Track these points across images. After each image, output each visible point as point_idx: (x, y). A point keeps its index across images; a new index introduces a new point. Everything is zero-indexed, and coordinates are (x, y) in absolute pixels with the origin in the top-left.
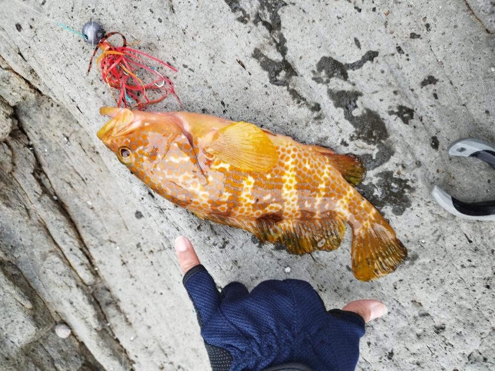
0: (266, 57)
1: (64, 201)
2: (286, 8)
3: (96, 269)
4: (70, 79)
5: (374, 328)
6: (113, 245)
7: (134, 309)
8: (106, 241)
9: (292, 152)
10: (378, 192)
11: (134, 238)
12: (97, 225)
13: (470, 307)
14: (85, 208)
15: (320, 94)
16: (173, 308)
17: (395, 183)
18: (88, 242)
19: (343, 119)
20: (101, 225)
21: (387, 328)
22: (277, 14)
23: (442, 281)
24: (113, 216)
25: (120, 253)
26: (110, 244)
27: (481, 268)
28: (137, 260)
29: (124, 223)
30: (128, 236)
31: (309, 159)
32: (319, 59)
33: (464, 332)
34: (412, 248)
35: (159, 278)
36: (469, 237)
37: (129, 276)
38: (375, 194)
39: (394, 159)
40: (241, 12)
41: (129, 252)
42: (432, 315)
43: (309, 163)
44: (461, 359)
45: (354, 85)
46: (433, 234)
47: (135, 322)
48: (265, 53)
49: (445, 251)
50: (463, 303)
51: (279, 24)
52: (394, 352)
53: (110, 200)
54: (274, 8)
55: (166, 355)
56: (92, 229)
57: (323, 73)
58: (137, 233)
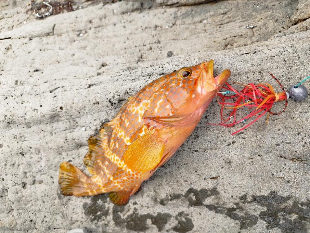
0: (210, 196)
1: (216, 4)
2: (238, 227)
3: (164, 7)
4: (273, 58)
5: (37, 155)
6: (171, 25)
7: (129, 20)
8: (176, 21)
9: (136, 176)
10: (100, 202)
11: (165, 42)
12: (188, 20)
13: (27, 206)
14: (203, 17)
15: (171, 210)
16: (114, 45)
17: (99, 215)
18: (181, 9)
19: (149, 212)
20: (187, 23)
21: (34, 161)
22: (238, 220)
23: (44, 202)
24: (186, 34)
25: (164, 27)
26: (172, 23)
27: (40, 224)
28: (151, 37)
29: (177, 40)
30: (169, 38)
31: (129, 182)
32: (194, 223)
33: (18, 196)
34: (65, 199)
35: (134, 46)
36: (57, 230)
37: (147, 27)
38: (100, 200)
39: (112, 223)
40: (249, 200)
41: (159, 34)
42: (32, 186)
43: (126, 180)
44: (7, 186)
45: (167, 231)
46: (66, 214)
47: (122, 17)
48: (213, 197)
49: (56, 214)
50: (30, 205)
51: (230, 216)
52: (23, 157)
53: (196, 38)
54: (243, 221)
55: (96, 28)
56: (188, 15)
57: (184, 219)
58: (166, 45)
